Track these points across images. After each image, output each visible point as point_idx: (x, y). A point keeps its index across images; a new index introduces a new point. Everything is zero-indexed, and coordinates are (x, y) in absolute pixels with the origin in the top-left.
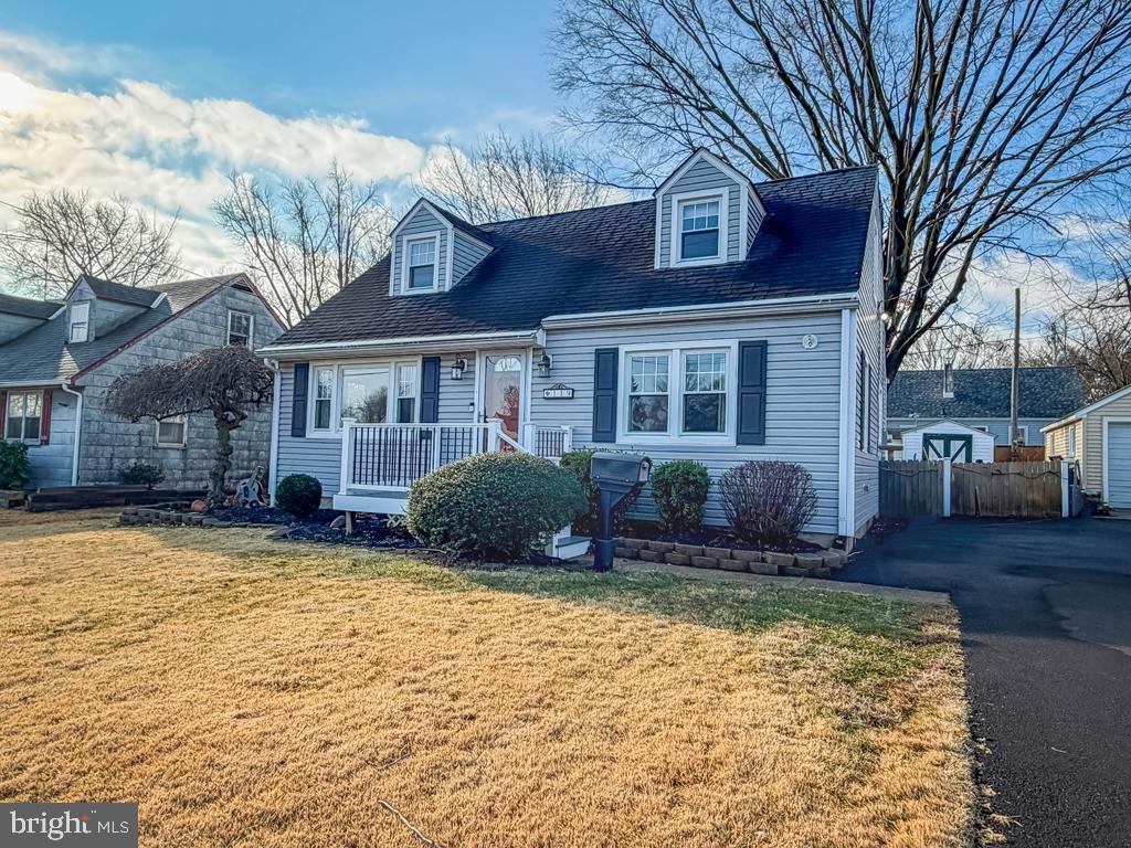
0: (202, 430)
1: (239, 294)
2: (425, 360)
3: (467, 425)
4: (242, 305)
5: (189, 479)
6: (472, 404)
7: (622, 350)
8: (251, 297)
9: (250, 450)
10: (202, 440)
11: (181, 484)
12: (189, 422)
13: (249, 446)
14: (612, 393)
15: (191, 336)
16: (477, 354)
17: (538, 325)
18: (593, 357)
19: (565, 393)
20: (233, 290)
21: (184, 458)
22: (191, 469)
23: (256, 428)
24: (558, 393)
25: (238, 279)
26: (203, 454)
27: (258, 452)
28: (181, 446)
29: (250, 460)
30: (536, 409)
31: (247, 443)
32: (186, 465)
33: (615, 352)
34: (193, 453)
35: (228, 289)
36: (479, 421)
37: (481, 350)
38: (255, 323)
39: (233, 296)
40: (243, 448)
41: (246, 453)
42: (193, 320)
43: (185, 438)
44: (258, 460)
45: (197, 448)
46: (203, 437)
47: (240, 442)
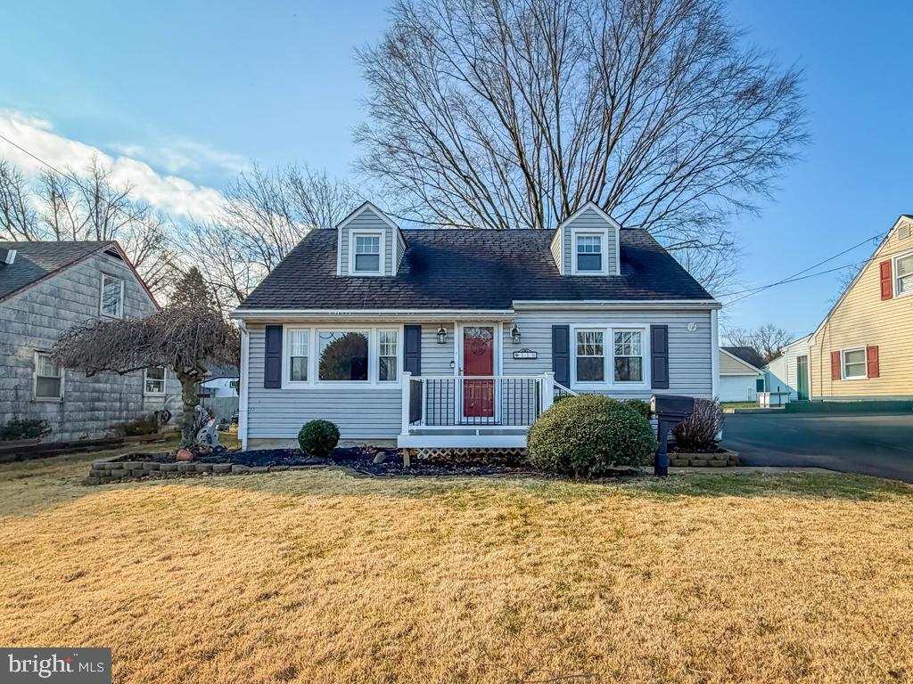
0: (78, 384)
1: (111, 259)
2: (407, 328)
3: (450, 377)
4: (114, 270)
5: (66, 431)
6: (453, 362)
7: (572, 327)
8: (122, 264)
9: (121, 402)
10: (78, 394)
11: (59, 435)
12: (66, 376)
13: (121, 398)
14: (565, 355)
15: (68, 294)
16: (456, 326)
17: (509, 307)
18: (550, 331)
19: (530, 355)
20: (106, 256)
21: (62, 411)
22: (69, 421)
23: (126, 382)
24: (525, 355)
25: (111, 246)
26: (79, 406)
27: (128, 403)
28: (58, 400)
29: (121, 410)
30: (506, 366)
31: (118, 395)
32: (62, 418)
33: (567, 328)
34: (70, 406)
35: (101, 252)
36: (460, 375)
37: (460, 322)
38: (125, 287)
39: (106, 261)
40: (115, 400)
41: (118, 404)
42: (69, 279)
43: (62, 392)
44: (128, 411)
45: (74, 401)
46: (79, 391)
47: (112, 395)
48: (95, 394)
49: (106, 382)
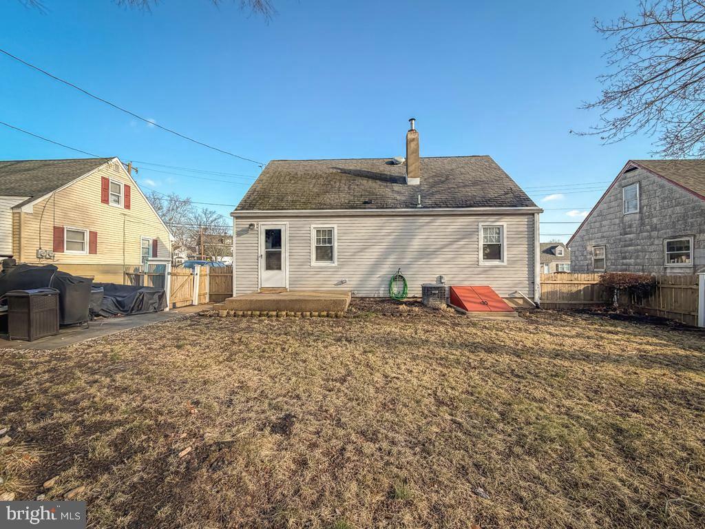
13: (643, 269)
28: (603, 270)
46: (614, 265)
47: (636, 267)
48: (624, 267)
49: (630, 259)
